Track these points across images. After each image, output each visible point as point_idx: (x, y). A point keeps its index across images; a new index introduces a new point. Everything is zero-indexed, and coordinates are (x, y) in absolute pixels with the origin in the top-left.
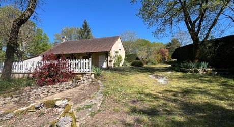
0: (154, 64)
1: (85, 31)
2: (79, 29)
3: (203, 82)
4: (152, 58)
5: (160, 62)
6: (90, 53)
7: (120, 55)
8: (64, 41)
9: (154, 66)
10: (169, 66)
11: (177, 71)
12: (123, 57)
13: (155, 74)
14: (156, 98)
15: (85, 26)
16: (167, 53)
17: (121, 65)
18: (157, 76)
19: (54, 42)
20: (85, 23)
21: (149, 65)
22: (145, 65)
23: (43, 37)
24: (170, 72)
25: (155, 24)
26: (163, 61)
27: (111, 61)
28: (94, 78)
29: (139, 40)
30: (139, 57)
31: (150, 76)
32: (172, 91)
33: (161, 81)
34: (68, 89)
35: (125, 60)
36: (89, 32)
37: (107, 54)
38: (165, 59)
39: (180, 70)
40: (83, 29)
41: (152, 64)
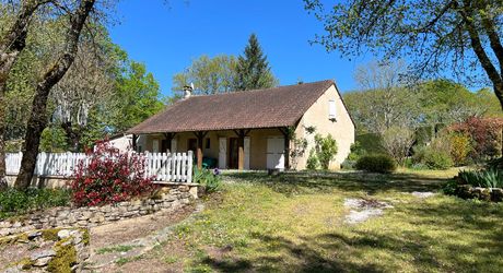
1: (252, 65)
2: (237, 61)
6: (242, 130)
7: (329, 137)
8: (189, 95)
15: (253, 51)
17: (334, 166)
18: (365, 204)
19: (172, 96)
20: (253, 42)
21: (417, 171)
22: (400, 170)
23: (145, 83)
25: (408, 50)
27: (294, 154)
28: (196, 196)
31: (351, 202)
33: (360, 215)
34: (130, 217)
35: (352, 149)
36: (260, 67)
39: (458, 189)
40: (246, 59)
41: (431, 165)
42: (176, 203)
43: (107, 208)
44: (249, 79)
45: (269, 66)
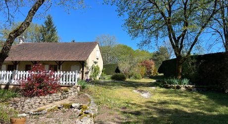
0: (138, 79)
1: (48, 30)
2: (40, 26)
3: (180, 96)
4: (136, 70)
5: (145, 76)
6: (60, 62)
7: (98, 67)
8: (21, 42)
9: (137, 81)
10: (154, 81)
11: (161, 87)
12: (101, 68)
13: (139, 89)
14: (140, 106)
15: (49, 23)
16: (153, 66)
17: (98, 78)
18: (141, 91)
20: (49, 19)
21: (132, 80)
22: (128, 80)
24: (154, 88)
25: (140, 35)
26: (148, 75)
27: (87, 73)
28: (79, 91)
29: (119, 46)
30: (121, 69)
31: (134, 91)
32: (153, 102)
33: (145, 95)
35: (102, 72)
36: (53, 31)
37: (82, 64)
38: (151, 73)
39: (164, 86)
40: (45, 26)
41: (136, 78)
42: (73, 94)
43: (47, 96)
44: (46, 37)
45: (56, 31)
